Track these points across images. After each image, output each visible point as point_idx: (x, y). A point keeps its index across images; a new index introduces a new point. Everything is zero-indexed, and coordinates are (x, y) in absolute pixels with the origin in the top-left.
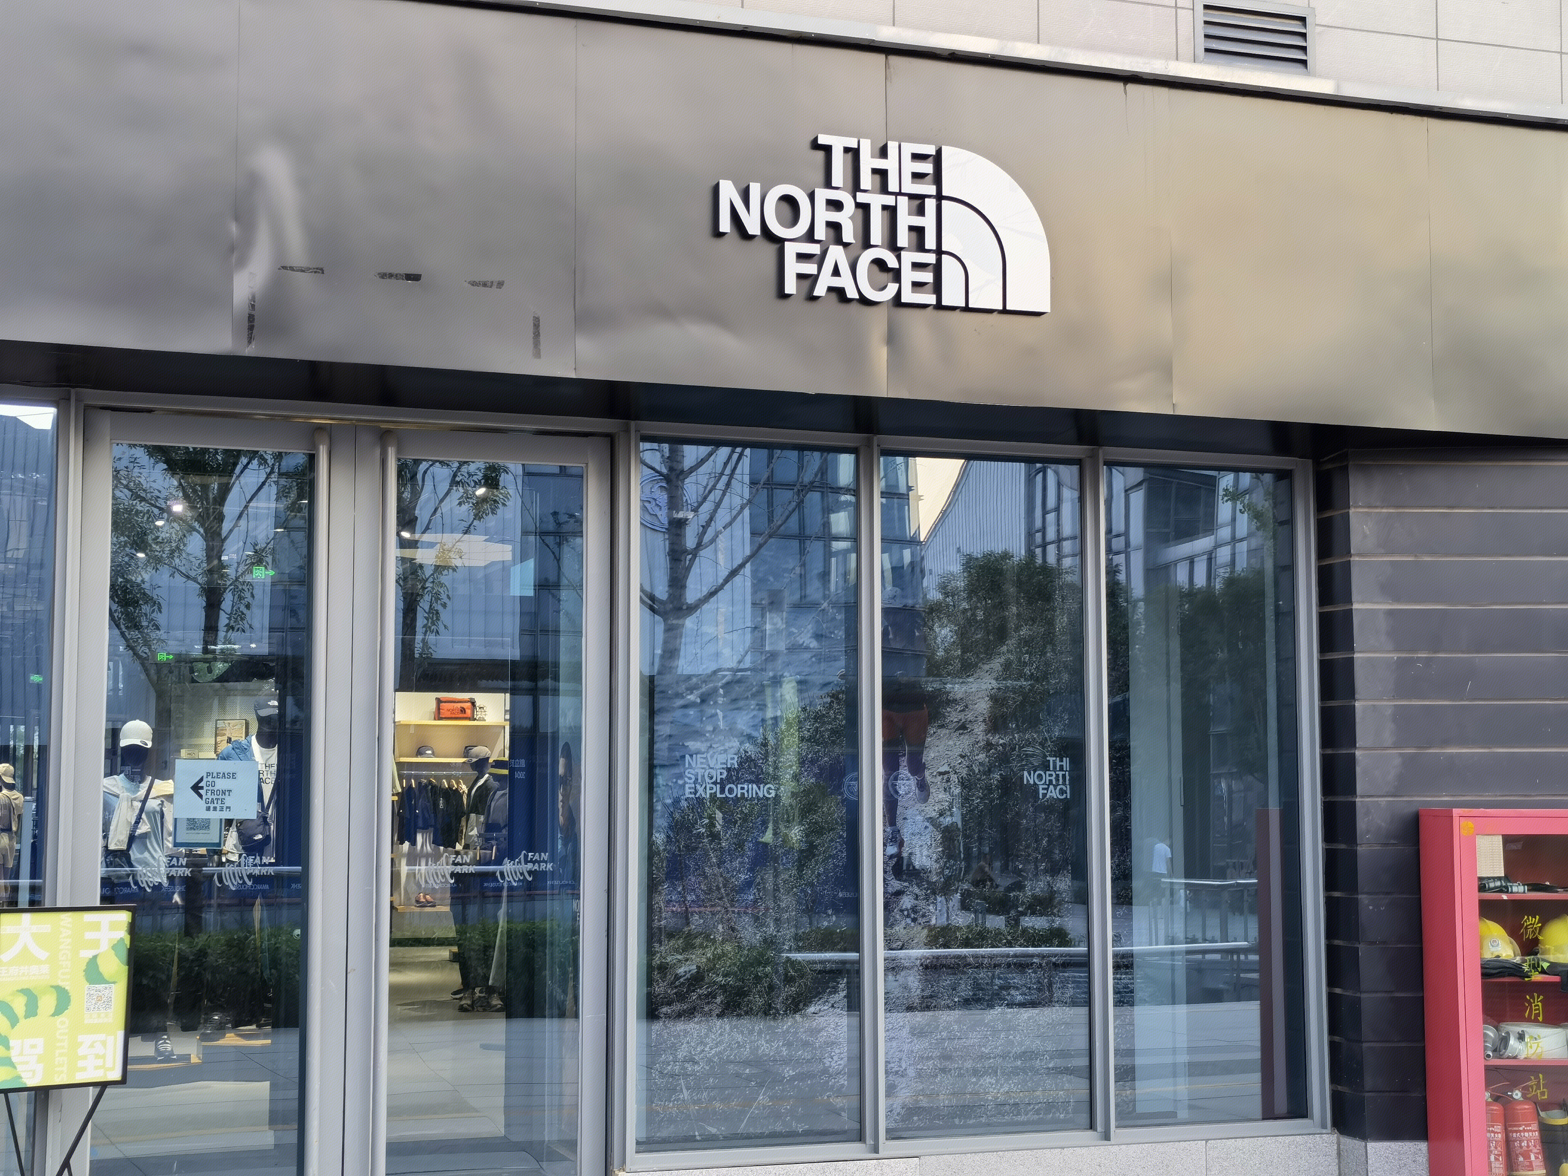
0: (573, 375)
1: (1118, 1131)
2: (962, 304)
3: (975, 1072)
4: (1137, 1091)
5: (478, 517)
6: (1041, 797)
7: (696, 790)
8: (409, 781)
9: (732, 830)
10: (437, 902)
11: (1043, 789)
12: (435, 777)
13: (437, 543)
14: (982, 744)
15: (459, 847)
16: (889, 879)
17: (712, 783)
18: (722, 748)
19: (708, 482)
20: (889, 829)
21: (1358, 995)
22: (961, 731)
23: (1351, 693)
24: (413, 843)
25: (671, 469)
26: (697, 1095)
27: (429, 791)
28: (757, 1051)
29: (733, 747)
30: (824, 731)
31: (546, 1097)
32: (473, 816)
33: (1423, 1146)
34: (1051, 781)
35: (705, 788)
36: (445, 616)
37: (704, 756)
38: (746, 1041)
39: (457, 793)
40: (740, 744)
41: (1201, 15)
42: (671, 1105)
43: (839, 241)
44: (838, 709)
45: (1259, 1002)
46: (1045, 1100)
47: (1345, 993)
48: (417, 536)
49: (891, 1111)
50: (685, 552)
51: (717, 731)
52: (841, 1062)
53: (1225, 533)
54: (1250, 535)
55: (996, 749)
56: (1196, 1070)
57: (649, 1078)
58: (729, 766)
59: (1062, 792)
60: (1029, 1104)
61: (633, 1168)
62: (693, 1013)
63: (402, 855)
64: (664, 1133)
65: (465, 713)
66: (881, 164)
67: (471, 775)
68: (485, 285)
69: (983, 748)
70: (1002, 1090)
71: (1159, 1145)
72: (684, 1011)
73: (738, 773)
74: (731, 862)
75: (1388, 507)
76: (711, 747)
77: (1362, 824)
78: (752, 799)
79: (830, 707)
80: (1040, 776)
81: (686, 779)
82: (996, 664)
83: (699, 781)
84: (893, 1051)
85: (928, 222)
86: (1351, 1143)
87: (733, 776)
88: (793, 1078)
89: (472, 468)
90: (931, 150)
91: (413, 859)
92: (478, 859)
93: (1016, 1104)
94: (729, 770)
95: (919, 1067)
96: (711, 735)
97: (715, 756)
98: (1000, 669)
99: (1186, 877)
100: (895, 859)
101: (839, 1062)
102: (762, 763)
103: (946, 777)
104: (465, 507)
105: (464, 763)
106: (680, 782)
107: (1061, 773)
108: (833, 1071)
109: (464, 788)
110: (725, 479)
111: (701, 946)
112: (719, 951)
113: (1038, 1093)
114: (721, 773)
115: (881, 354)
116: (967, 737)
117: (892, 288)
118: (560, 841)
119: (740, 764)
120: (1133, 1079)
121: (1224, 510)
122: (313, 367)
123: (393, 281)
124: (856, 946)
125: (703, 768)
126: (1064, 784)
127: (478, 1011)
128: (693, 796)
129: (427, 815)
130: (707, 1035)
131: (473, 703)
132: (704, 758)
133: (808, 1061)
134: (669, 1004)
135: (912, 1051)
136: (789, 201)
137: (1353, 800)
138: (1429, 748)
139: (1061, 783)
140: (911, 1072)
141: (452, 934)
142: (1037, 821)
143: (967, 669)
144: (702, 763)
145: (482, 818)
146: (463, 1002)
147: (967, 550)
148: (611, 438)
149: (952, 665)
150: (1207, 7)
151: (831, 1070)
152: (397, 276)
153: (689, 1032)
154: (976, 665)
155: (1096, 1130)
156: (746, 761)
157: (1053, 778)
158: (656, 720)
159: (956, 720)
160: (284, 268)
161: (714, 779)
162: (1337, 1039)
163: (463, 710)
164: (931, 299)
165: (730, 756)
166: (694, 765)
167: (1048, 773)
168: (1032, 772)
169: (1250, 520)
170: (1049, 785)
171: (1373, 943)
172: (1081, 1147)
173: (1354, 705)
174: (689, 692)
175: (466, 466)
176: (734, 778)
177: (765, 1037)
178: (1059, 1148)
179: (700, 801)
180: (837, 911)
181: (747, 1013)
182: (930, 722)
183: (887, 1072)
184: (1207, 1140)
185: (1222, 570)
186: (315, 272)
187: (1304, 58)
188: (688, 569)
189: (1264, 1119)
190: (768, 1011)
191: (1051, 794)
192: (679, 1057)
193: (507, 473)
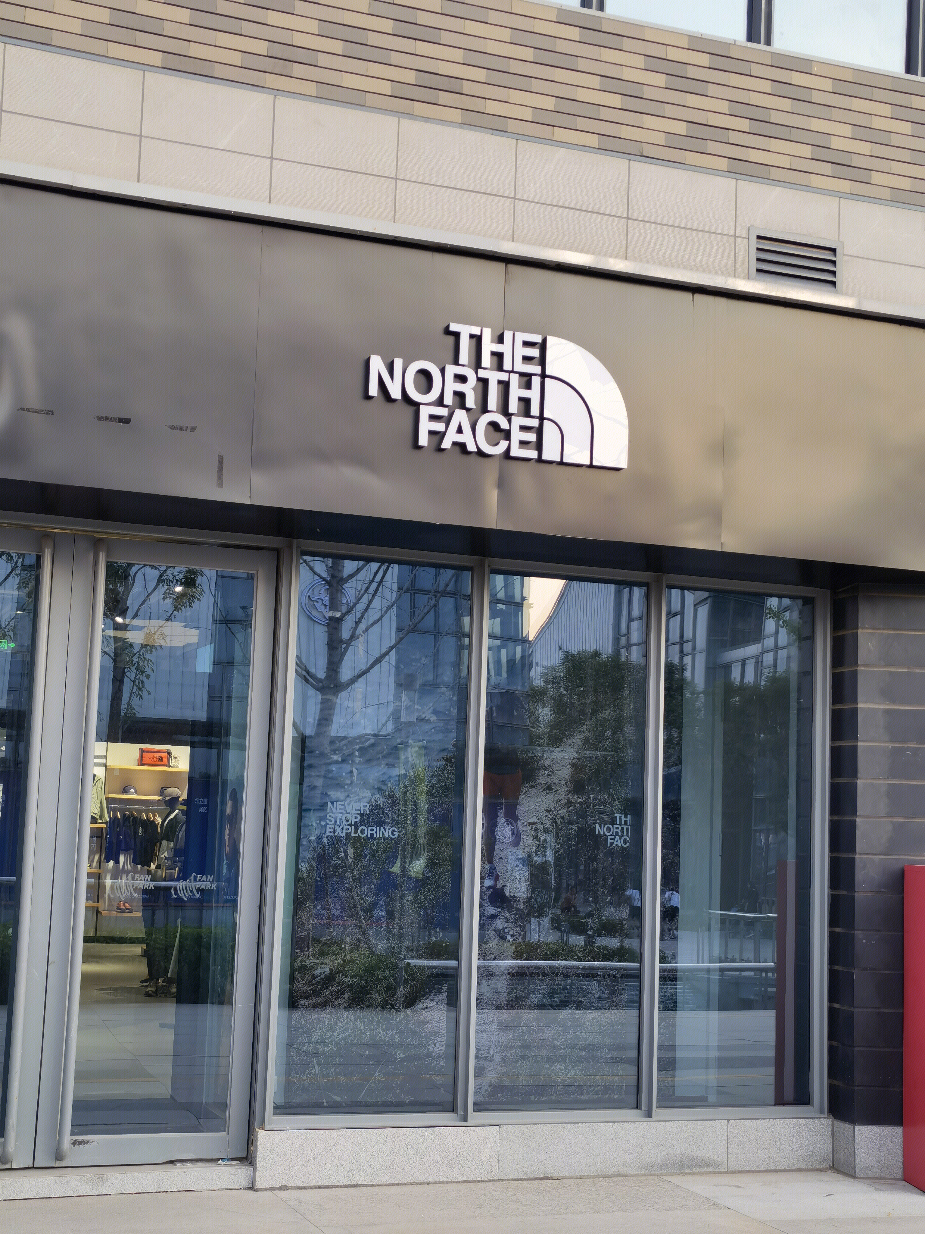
0: (248, 502)
1: (659, 1110)
2: (558, 459)
3: (549, 1060)
4: (677, 1079)
5: (176, 608)
6: (609, 845)
7: (335, 830)
8: (115, 813)
9: (362, 863)
10: (134, 908)
11: (611, 839)
12: (136, 810)
13: (144, 627)
14: (564, 802)
15: (153, 866)
16: (486, 905)
17: (348, 825)
18: (357, 797)
19: (362, 587)
20: (487, 866)
21: (852, 1009)
22: (548, 791)
23: (854, 773)
24: (117, 862)
25: (333, 576)
26: (326, 1070)
27: (131, 822)
28: (376, 1038)
29: (365, 797)
30: (439, 787)
31: (205, 1067)
32: (164, 842)
33: (899, 1130)
34: (617, 833)
35: (342, 829)
36: (149, 685)
37: (343, 803)
38: (367, 1029)
39: (153, 824)
40: (372, 795)
41: (755, 243)
42: (305, 1077)
43: (463, 406)
44: (451, 770)
45: (775, 1011)
46: (603, 1084)
47: (842, 1008)
48: (127, 621)
49: (480, 1088)
50: (341, 641)
51: (354, 784)
52: (442, 1048)
53: (769, 642)
54: (789, 645)
55: (575, 806)
56: (723, 1063)
57: (288, 1056)
58: (362, 812)
59: (625, 842)
60: (590, 1086)
61: (270, 1127)
62: (326, 1006)
63: (108, 871)
64: (297, 1100)
65: (162, 761)
66: (498, 348)
67: (166, 809)
68: (181, 429)
69: (565, 805)
70: (569, 1074)
71: (691, 1123)
72: (318, 1004)
73: (369, 818)
74: (361, 887)
75: (888, 629)
76: (348, 796)
77: (859, 875)
78: (380, 838)
79: (445, 768)
80: (609, 829)
81: (327, 821)
82: (578, 739)
83: (338, 823)
84: (483, 1041)
85: (533, 394)
86: (843, 1127)
87: (364, 820)
88: (403, 1060)
89: (176, 571)
90: (538, 339)
91: (116, 875)
92: (164, 877)
93: (580, 1086)
94: (362, 815)
95: (504, 1054)
96: (349, 787)
97: (351, 804)
98: (580, 743)
99: (721, 910)
100: (492, 890)
101: (440, 1048)
102: (389, 811)
103: (534, 827)
104: (169, 601)
105: (159, 800)
106: (323, 823)
107: (625, 827)
108: (435, 1055)
109: (159, 820)
110: (374, 585)
111: (334, 953)
112: (348, 958)
113: (598, 1078)
114: (356, 818)
115: (493, 496)
116: (552, 796)
117: (503, 445)
118: (225, 867)
119: (371, 811)
120: (674, 1069)
121: (770, 625)
122: (43, 487)
123: (108, 422)
124: (456, 956)
125: (341, 813)
126: (627, 835)
127: (160, 996)
128: (332, 834)
129: (128, 840)
130: (336, 1024)
131: (169, 754)
132: (342, 805)
133: (416, 1047)
134: (307, 998)
135: (499, 1042)
136: (425, 374)
137: (853, 856)
138: (914, 818)
139: (625, 834)
140: (497, 1058)
141: (142, 935)
142: (605, 864)
143: (556, 741)
144: (340, 809)
145: (172, 844)
146: (148, 990)
147: (566, 648)
148: (277, 553)
149: (542, 739)
150: (759, 237)
151: (434, 1054)
152: (111, 419)
153: (321, 1020)
154: (561, 740)
155: (641, 1109)
156: (375, 809)
157: (619, 831)
158: (305, 774)
159: (544, 782)
160: (22, 409)
161: (350, 822)
162: (834, 1043)
163: (161, 759)
164: (534, 454)
165: (363, 804)
166: (334, 810)
167: (615, 826)
168: (603, 825)
169: (788, 634)
170: (615, 836)
171: (865, 969)
172: (628, 1122)
173: (857, 783)
174: (333, 753)
175: (172, 569)
176: (366, 821)
177: (382, 1027)
178: (611, 1122)
179: (338, 839)
180: (443, 929)
181: (368, 1007)
182: (523, 784)
183: (477, 1057)
184: (728, 1120)
185: (767, 670)
186: (47, 414)
187: (834, 279)
188: (343, 654)
189: (775, 1105)
190: (386, 1005)
191: (617, 843)
192: (313, 1039)
193: (202, 576)
